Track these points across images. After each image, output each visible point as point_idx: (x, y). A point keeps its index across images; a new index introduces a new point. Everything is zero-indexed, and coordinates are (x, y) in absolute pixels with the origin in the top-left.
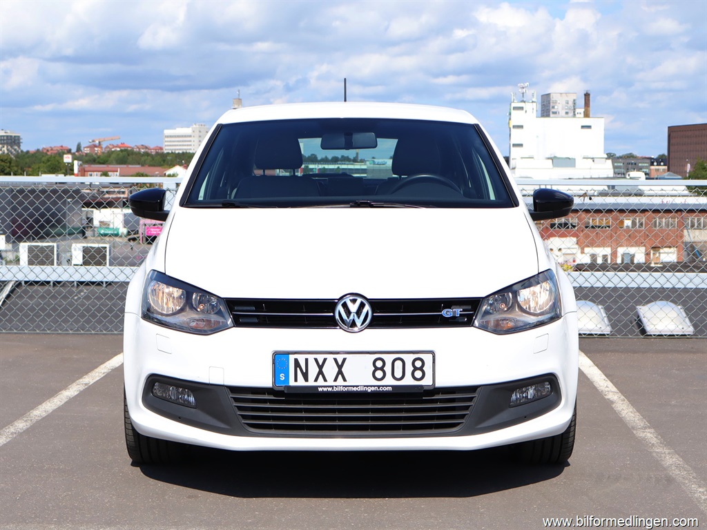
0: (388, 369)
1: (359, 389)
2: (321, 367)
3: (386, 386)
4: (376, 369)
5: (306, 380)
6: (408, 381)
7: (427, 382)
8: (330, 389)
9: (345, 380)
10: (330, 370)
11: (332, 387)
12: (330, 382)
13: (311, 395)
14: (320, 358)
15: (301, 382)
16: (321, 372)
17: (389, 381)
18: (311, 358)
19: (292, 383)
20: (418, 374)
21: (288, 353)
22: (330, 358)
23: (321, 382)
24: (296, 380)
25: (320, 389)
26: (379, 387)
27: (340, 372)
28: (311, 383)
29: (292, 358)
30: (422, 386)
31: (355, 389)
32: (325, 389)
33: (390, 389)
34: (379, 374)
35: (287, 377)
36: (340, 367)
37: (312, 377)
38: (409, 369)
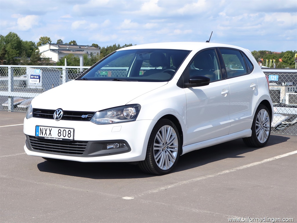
0: (62, 133)
1: (54, 139)
2: (46, 131)
3: (61, 139)
4: (59, 133)
5: (42, 135)
6: (67, 138)
7: (71, 138)
8: (47, 138)
9: (51, 136)
10: (48, 132)
11: (48, 137)
13: (42, 140)
14: (46, 128)
15: (41, 136)
16: (46, 133)
17: (62, 137)
18: (44, 128)
19: (39, 136)
20: (69, 135)
22: (48, 128)
23: (46, 136)
25: (45, 138)
26: (59, 138)
27: (50, 133)
28: (43, 136)
29: (40, 127)
30: (70, 140)
31: (53, 139)
32: (46, 138)
33: (62, 139)
34: (59, 134)
35: (38, 133)
36: (50, 131)
37: (44, 134)
38: (67, 133)
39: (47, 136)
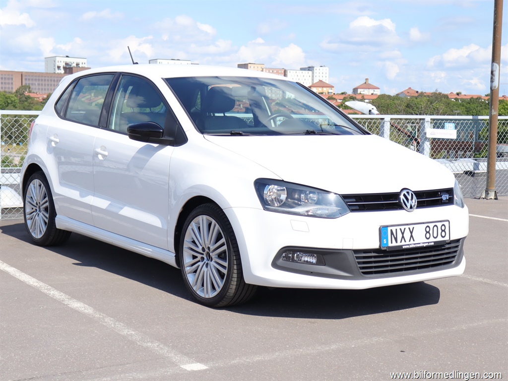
0: (431, 232)
1: (421, 245)
2: (403, 234)
3: (432, 242)
4: (427, 232)
5: (397, 242)
6: (440, 239)
7: (447, 238)
8: (408, 247)
9: (414, 240)
10: (407, 235)
11: (409, 245)
12: (408, 243)
13: (398, 251)
14: (402, 228)
15: (394, 244)
16: (403, 237)
17: (432, 239)
18: (398, 228)
19: (390, 245)
20: (443, 234)
21: (387, 226)
22: (407, 227)
23: (403, 243)
24: (392, 243)
25: (404, 247)
26: (429, 243)
27: (412, 236)
28: (399, 244)
29: (389, 229)
30: (445, 241)
31: (419, 245)
32: (406, 247)
33: (433, 244)
34: (428, 235)
35: (387, 241)
36: (411, 233)
37: (399, 240)
38: (440, 231)
39: (407, 243)
